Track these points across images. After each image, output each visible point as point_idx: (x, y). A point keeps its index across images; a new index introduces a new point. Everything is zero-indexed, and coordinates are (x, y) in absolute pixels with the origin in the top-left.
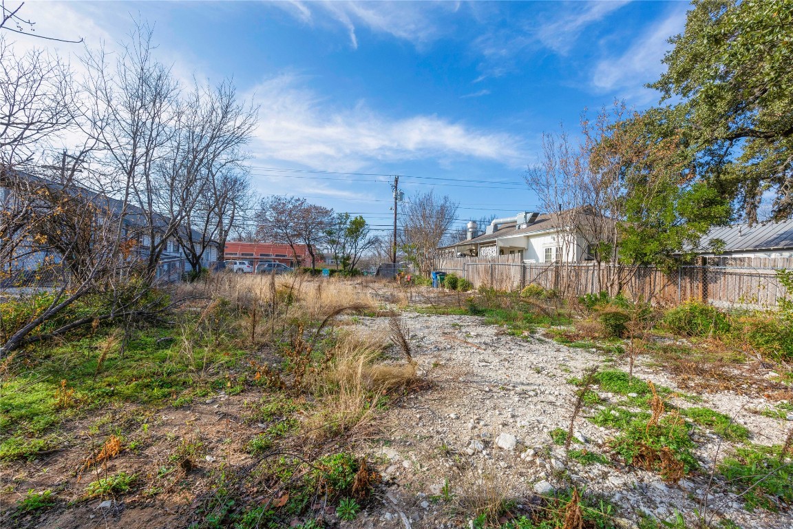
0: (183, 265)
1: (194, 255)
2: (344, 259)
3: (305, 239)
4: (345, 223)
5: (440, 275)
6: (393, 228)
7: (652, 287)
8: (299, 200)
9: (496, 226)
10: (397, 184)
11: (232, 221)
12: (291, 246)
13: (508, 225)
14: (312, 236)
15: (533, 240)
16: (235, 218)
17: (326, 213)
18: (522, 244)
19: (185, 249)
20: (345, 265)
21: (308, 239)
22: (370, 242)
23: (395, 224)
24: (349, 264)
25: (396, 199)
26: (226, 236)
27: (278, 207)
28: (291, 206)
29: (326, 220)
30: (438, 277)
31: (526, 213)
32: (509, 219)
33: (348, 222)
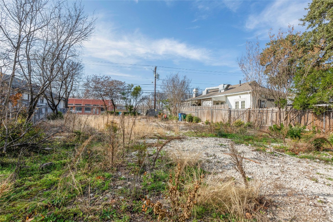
0: (46, 110)
1: (54, 105)
2: (130, 107)
3: (110, 97)
4: (131, 89)
5: (183, 115)
6: (154, 92)
7: (306, 121)
8: (107, 77)
9: (207, 91)
10: (156, 70)
11: (72, 87)
12: (103, 100)
13: (214, 90)
14: (114, 95)
15: (228, 98)
16: (73, 86)
17: (121, 84)
18: (223, 100)
19: (49, 101)
20: (131, 110)
21: (112, 96)
22: (143, 99)
23: (155, 90)
24: (133, 110)
25: (156, 78)
26: (69, 95)
27: (96, 81)
28: (102, 80)
29: (121, 87)
30: (182, 116)
31: (224, 85)
32: (215, 88)
33: (133, 89)
